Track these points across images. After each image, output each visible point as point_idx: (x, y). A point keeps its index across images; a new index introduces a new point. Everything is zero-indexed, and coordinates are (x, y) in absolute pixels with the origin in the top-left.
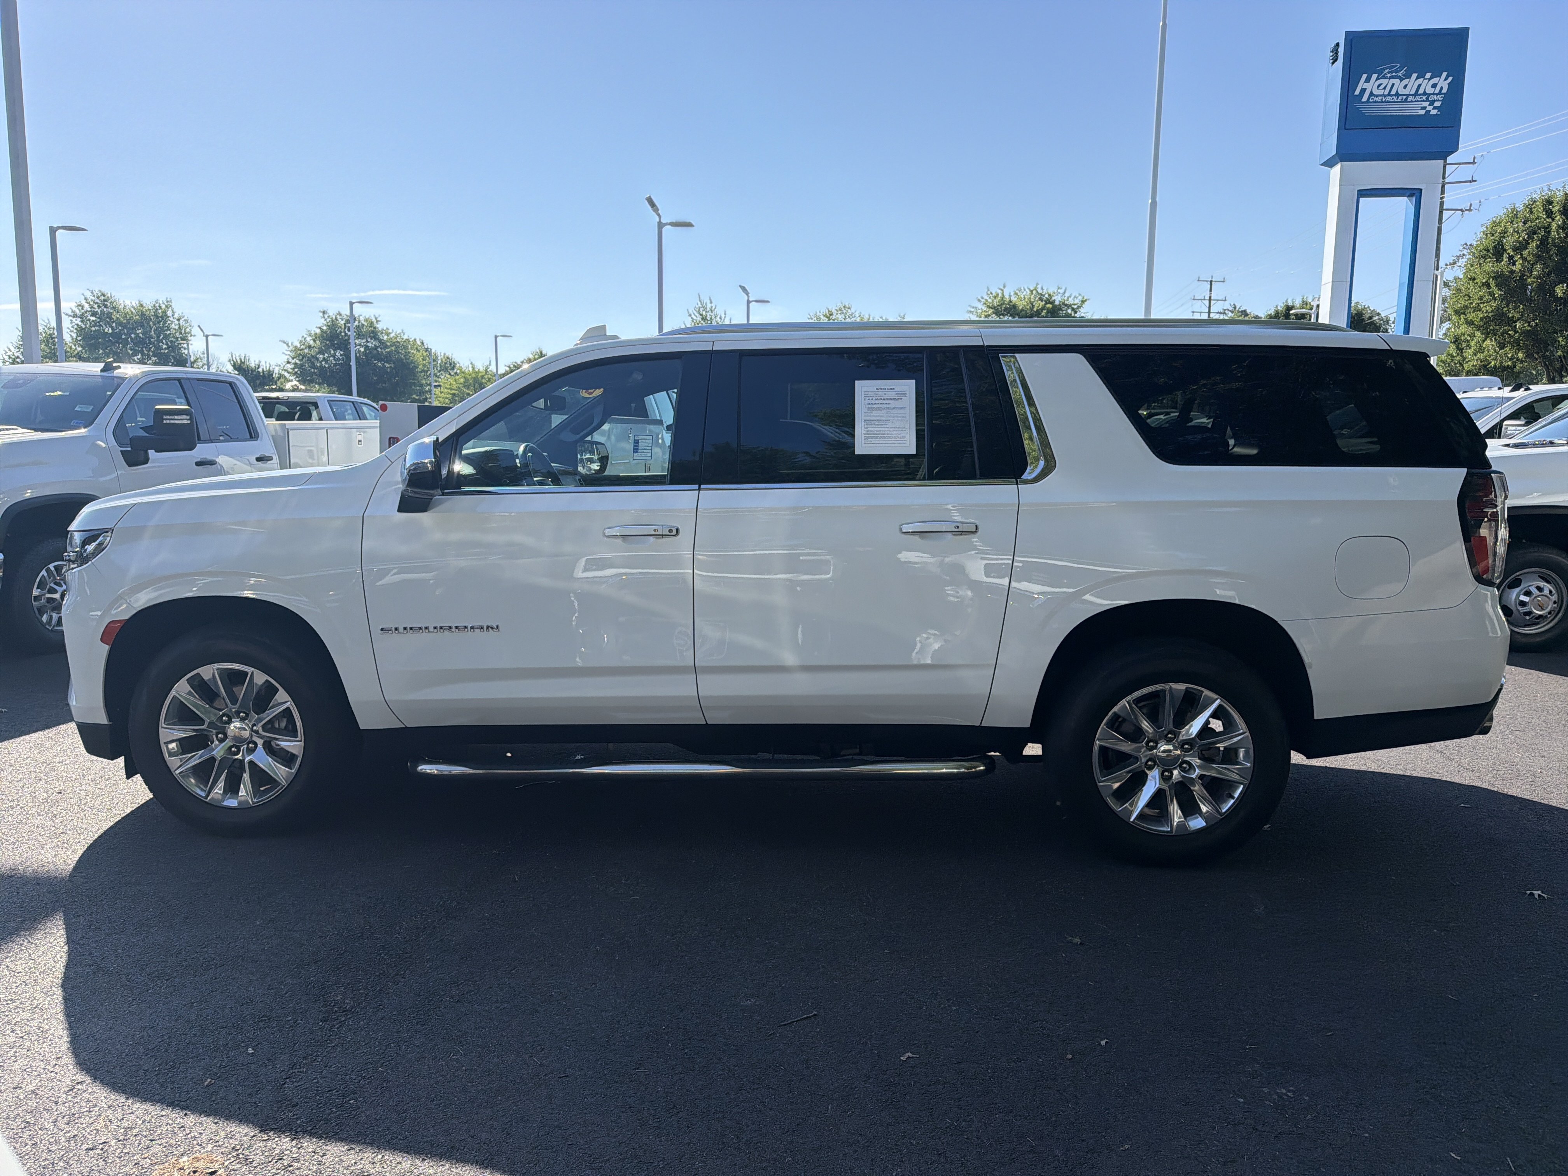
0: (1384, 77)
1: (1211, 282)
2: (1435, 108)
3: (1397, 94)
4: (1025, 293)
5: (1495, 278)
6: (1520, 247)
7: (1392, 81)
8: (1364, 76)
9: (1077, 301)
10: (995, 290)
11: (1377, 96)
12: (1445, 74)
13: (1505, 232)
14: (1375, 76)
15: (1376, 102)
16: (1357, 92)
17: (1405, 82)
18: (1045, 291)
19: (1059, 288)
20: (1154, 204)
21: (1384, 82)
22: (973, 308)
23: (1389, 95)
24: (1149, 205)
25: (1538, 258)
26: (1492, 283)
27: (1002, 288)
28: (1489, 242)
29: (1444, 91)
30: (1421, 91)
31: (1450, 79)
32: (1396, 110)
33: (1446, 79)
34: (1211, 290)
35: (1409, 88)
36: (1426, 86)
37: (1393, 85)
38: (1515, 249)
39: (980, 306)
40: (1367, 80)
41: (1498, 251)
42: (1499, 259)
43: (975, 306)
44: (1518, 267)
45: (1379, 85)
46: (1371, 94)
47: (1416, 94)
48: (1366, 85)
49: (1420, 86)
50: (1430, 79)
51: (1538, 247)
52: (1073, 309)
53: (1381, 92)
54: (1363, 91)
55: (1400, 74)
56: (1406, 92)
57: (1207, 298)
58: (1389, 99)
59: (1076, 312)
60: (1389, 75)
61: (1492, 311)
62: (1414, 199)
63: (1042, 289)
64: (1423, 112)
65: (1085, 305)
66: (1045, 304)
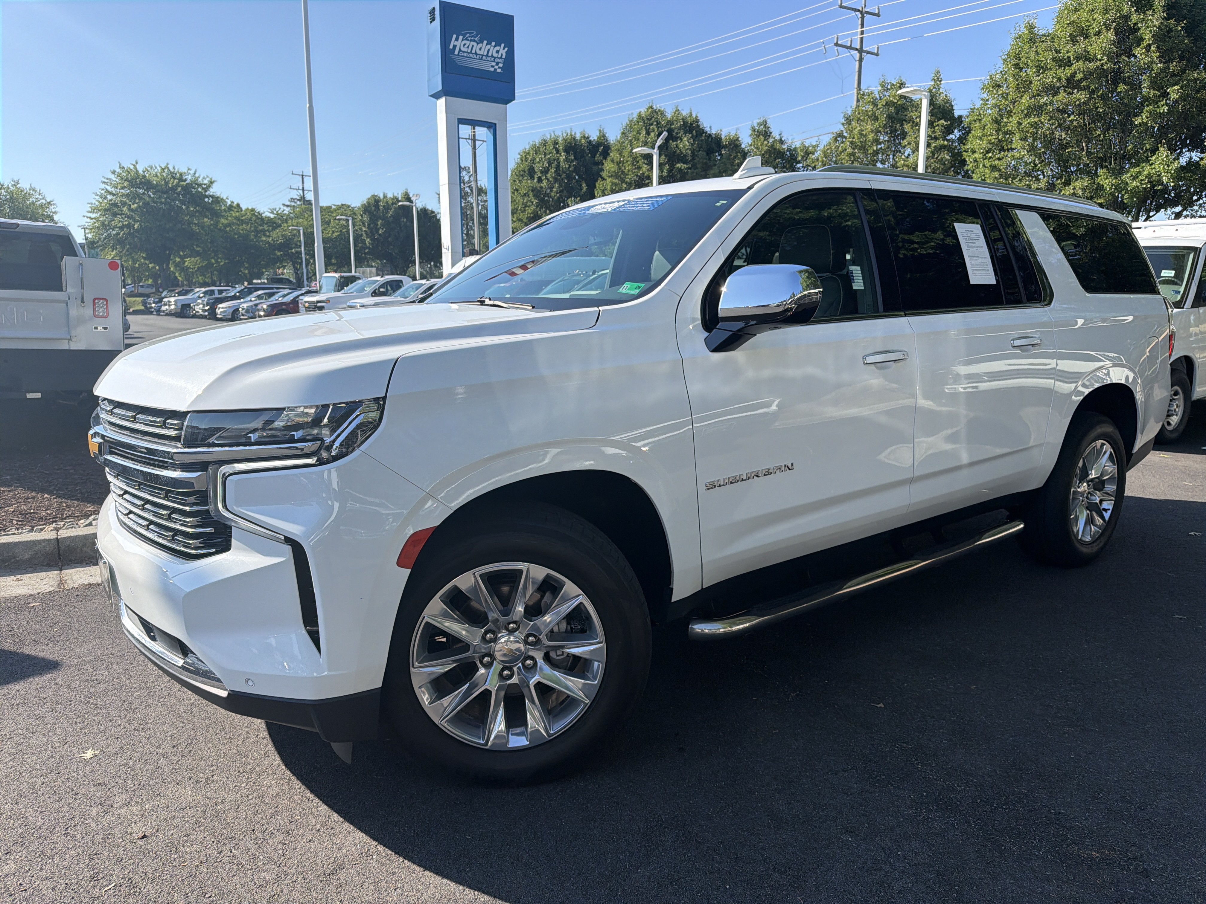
0: (467, 39)
1: (302, 176)
2: (499, 68)
3: (476, 53)
4: (156, 170)
5: (532, 191)
6: (545, 171)
7: (472, 43)
8: (455, 36)
9: (206, 182)
10: (127, 165)
11: (464, 52)
12: (503, 45)
13: (533, 160)
14: (461, 37)
15: (463, 56)
16: (451, 47)
17: (480, 45)
18: (176, 170)
19: (189, 169)
20: (311, 108)
21: (468, 43)
22: (107, 179)
23: (471, 52)
24: (307, 109)
25: (556, 180)
26: (531, 194)
27: (134, 163)
28: (525, 166)
29: (504, 57)
30: (490, 54)
31: (506, 49)
32: (477, 64)
33: (504, 49)
34: (303, 182)
35: (483, 49)
36: (493, 51)
37: (473, 46)
38: (542, 172)
39: (113, 177)
40: (457, 40)
41: (531, 173)
42: (532, 178)
43: (109, 177)
44: (545, 184)
45: (465, 45)
46: (460, 50)
47: (487, 56)
48: (456, 43)
49: (489, 50)
50: (495, 47)
51: (555, 172)
52: (203, 189)
53: (466, 50)
54: (455, 46)
55: (476, 39)
56: (481, 52)
57: (301, 188)
58: (471, 55)
59: (206, 191)
60: (469, 38)
61: (532, 213)
62: (492, 130)
63: (174, 168)
64: (492, 69)
65: (214, 185)
66: (179, 182)
